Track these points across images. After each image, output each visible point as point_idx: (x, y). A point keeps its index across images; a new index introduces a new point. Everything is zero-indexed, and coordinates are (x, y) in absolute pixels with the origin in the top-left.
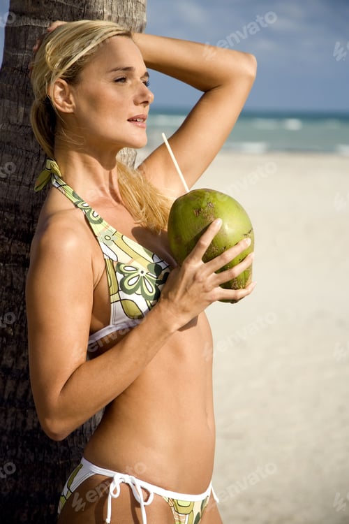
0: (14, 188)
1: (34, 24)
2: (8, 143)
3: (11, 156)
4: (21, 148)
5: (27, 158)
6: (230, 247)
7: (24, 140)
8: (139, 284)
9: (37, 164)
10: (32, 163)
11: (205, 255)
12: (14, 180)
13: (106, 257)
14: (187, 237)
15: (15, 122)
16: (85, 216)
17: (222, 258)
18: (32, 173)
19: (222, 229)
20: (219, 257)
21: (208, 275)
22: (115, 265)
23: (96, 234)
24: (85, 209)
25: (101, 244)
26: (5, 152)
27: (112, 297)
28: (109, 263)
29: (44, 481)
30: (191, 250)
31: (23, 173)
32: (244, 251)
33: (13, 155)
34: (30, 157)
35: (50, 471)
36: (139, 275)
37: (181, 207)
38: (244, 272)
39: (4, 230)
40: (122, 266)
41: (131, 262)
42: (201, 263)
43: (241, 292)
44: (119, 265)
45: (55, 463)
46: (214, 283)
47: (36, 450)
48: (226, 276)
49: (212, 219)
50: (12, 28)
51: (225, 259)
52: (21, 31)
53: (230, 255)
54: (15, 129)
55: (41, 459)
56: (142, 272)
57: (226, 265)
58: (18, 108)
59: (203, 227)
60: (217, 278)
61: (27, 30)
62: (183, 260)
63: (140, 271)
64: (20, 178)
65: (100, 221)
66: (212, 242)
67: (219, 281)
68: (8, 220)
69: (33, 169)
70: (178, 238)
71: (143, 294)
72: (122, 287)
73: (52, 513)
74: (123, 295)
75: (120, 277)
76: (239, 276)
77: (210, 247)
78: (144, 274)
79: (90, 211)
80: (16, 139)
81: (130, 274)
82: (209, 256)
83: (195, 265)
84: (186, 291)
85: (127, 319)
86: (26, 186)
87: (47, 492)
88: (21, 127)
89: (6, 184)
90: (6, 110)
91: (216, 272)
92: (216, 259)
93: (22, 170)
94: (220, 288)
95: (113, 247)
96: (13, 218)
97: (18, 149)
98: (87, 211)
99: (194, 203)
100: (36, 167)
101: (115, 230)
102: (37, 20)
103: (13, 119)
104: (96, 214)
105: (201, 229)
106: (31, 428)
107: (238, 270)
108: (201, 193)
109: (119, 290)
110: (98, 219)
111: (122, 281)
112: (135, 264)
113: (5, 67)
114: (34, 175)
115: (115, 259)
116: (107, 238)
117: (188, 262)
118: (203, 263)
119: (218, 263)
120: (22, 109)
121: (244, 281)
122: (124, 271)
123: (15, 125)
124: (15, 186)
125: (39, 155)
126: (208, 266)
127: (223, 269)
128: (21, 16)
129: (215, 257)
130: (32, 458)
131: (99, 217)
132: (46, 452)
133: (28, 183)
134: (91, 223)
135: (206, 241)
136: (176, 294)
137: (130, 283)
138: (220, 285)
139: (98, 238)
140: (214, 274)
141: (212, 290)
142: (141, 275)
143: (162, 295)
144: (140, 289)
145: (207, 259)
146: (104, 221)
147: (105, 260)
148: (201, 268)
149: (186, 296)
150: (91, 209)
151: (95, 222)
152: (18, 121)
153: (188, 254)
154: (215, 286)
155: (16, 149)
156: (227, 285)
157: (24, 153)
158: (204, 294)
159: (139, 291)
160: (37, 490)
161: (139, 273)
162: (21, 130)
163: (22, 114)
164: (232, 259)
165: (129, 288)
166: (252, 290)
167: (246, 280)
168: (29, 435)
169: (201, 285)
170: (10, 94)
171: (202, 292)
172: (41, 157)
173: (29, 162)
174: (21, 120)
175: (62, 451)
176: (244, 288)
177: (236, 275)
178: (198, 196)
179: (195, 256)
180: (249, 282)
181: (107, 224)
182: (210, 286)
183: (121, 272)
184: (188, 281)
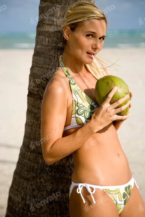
0: (45, 71)
1: (50, 5)
2: (42, 53)
3: (43, 58)
4: (47, 55)
5: (50, 59)
6: (121, 98)
7: (48, 52)
8: (84, 112)
9: (54, 61)
10: (52, 60)
11: (110, 101)
12: (45, 68)
13: (73, 99)
14: (103, 94)
15: (45, 44)
16: (69, 81)
17: (117, 103)
18: (52, 64)
19: (117, 91)
20: (116, 102)
21: (112, 110)
22: (76, 103)
23: (72, 89)
24: (69, 78)
25: (73, 93)
26: (41, 57)
27: (73, 115)
28: (74, 102)
29: (63, 185)
30: (105, 100)
31: (49, 64)
32: (126, 100)
33: (44, 58)
34: (51, 58)
35: (65, 181)
36: (84, 109)
37: (100, 83)
38: (126, 109)
39: (42, 88)
40: (79, 104)
41: (83, 103)
42: (109, 105)
43: (124, 117)
44: (78, 103)
45: (67, 177)
46: (114, 113)
47: (60, 173)
48: (119, 110)
49: (113, 87)
50: (42, 7)
51: (119, 103)
52: (45, 8)
53: (121, 101)
54: (45, 47)
55: (62, 176)
56: (86, 108)
57: (119, 106)
58: (45, 39)
59: (110, 90)
60: (115, 111)
61: (48, 8)
62: (101, 104)
63: (85, 107)
64: (48, 66)
65: (75, 84)
66: (113, 96)
67: (116, 112)
68: (44, 84)
69: (53, 63)
70: (99, 95)
71: (85, 116)
72: (77, 112)
73: (67, 197)
74: (77, 116)
75: (77, 108)
76: (124, 110)
77: (112, 98)
78: (86, 109)
79: (71, 79)
80: (45, 51)
81: (81, 108)
82: (112, 102)
83: (106, 105)
84: (102, 116)
85: (77, 124)
86: (50, 69)
87: (65, 189)
88: (47, 46)
89: (42, 69)
90: (41, 40)
91: (115, 109)
92: (115, 103)
93: (48, 64)
94: (116, 115)
95: (77, 95)
96: (46, 82)
97: (46, 55)
98: (70, 79)
99: (106, 81)
100: (54, 62)
101: (80, 89)
102: (52, 3)
103: (44, 43)
104: (73, 81)
105: (109, 91)
106: (57, 164)
107: (123, 108)
108: (108, 77)
109: (76, 113)
110: (74, 83)
111: (78, 110)
112: (84, 104)
113: (40, 23)
114: (53, 65)
115: (77, 101)
116: (76, 91)
117: (103, 104)
118: (110, 105)
119: (116, 105)
120: (47, 39)
121: (126, 112)
122: (79, 106)
123: (45, 45)
124: (46, 70)
125: (55, 57)
126: (112, 106)
127: (118, 107)
128: (45, 2)
129: (115, 102)
130: (58, 176)
131: (75, 82)
132: (64, 173)
133: (51, 68)
134: (71, 85)
135: (111, 95)
136: (98, 117)
137: (80, 111)
138: (116, 114)
139: (72, 91)
140: (114, 109)
141: (112, 116)
142: (85, 109)
143: (93, 118)
144: (84, 114)
145: (111, 103)
146: (76, 84)
147: (73, 100)
148: (109, 107)
149: (102, 118)
150: (72, 79)
151: (72, 84)
152: (46, 44)
153: (103, 101)
154: (114, 114)
155: (45, 55)
156: (119, 114)
157: (49, 57)
158: (110, 117)
159: (83, 115)
160: (61, 188)
161: (85, 108)
162: (47, 48)
163: (47, 41)
164: (121, 103)
165: (80, 113)
166: (129, 116)
167: (127, 111)
168: (56, 167)
169: (109, 114)
170: (42, 34)
171: (109, 117)
172: (55, 58)
173: (51, 60)
174: (47, 44)
175: (70, 173)
176: (126, 115)
177: (123, 110)
178: (108, 78)
179: (106, 102)
180: (128, 112)
181: (77, 86)
182: (112, 114)
183: (78, 107)
184: (103, 112)
